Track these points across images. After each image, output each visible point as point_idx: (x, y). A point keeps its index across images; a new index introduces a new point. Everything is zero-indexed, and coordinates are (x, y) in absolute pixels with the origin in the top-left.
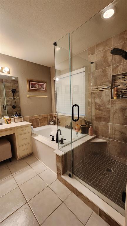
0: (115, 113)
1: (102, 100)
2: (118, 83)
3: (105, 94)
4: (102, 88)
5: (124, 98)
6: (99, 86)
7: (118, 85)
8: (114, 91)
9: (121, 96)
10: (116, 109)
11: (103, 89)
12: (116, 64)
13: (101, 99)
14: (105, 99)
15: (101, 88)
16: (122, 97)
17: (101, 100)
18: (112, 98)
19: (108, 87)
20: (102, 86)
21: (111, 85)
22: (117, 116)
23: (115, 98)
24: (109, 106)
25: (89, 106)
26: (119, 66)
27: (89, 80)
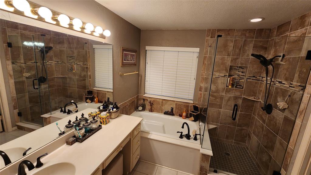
0: (228, 101)
1: (217, 87)
2: (233, 73)
3: (221, 81)
4: (218, 75)
5: (238, 88)
6: (216, 72)
7: (232, 75)
8: (230, 80)
9: (235, 85)
10: (230, 97)
11: (219, 77)
12: (235, 56)
13: (215, 85)
14: (220, 86)
15: (216, 75)
16: (236, 87)
17: (215, 87)
18: (227, 86)
19: (225, 76)
20: (218, 73)
21: (228, 74)
22: (229, 103)
23: (230, 87)
24: (224, 94)
25: (200, 90)
26: (237, 59)
27: (203, 63)
